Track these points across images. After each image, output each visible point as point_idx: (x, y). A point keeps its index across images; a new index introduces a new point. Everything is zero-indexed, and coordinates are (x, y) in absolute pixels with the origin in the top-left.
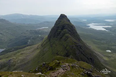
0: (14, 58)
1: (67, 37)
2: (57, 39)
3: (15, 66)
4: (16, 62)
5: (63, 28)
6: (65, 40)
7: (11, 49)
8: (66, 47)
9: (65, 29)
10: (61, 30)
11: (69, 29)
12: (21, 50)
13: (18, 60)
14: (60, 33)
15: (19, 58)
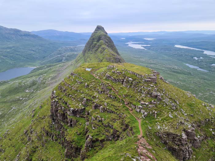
0: (45, 76)
1: (104, 49)
2: (92, 52)
3: (45, 84)
4: (46, 79)
5: (99, 39)
6: (101, 52)
7: (44, 67)
8: (102, 60)
9: (101, 40)
10: (97, 42)
11: (107, 41)
12: (53, 67)
13: (49, 78)
14: (95, 46)
15: (50, 75)
